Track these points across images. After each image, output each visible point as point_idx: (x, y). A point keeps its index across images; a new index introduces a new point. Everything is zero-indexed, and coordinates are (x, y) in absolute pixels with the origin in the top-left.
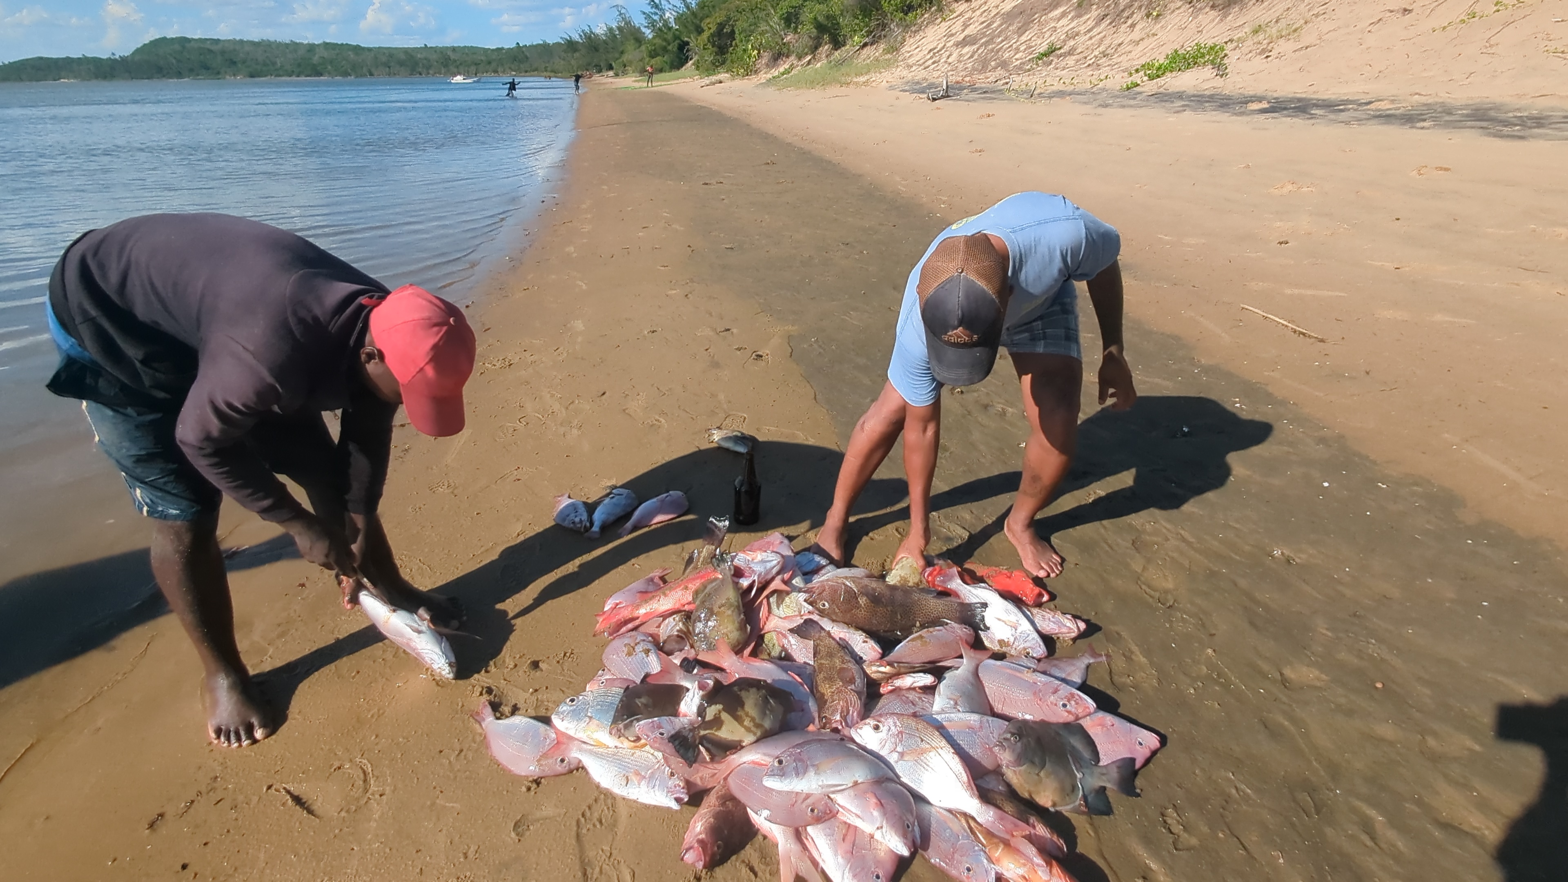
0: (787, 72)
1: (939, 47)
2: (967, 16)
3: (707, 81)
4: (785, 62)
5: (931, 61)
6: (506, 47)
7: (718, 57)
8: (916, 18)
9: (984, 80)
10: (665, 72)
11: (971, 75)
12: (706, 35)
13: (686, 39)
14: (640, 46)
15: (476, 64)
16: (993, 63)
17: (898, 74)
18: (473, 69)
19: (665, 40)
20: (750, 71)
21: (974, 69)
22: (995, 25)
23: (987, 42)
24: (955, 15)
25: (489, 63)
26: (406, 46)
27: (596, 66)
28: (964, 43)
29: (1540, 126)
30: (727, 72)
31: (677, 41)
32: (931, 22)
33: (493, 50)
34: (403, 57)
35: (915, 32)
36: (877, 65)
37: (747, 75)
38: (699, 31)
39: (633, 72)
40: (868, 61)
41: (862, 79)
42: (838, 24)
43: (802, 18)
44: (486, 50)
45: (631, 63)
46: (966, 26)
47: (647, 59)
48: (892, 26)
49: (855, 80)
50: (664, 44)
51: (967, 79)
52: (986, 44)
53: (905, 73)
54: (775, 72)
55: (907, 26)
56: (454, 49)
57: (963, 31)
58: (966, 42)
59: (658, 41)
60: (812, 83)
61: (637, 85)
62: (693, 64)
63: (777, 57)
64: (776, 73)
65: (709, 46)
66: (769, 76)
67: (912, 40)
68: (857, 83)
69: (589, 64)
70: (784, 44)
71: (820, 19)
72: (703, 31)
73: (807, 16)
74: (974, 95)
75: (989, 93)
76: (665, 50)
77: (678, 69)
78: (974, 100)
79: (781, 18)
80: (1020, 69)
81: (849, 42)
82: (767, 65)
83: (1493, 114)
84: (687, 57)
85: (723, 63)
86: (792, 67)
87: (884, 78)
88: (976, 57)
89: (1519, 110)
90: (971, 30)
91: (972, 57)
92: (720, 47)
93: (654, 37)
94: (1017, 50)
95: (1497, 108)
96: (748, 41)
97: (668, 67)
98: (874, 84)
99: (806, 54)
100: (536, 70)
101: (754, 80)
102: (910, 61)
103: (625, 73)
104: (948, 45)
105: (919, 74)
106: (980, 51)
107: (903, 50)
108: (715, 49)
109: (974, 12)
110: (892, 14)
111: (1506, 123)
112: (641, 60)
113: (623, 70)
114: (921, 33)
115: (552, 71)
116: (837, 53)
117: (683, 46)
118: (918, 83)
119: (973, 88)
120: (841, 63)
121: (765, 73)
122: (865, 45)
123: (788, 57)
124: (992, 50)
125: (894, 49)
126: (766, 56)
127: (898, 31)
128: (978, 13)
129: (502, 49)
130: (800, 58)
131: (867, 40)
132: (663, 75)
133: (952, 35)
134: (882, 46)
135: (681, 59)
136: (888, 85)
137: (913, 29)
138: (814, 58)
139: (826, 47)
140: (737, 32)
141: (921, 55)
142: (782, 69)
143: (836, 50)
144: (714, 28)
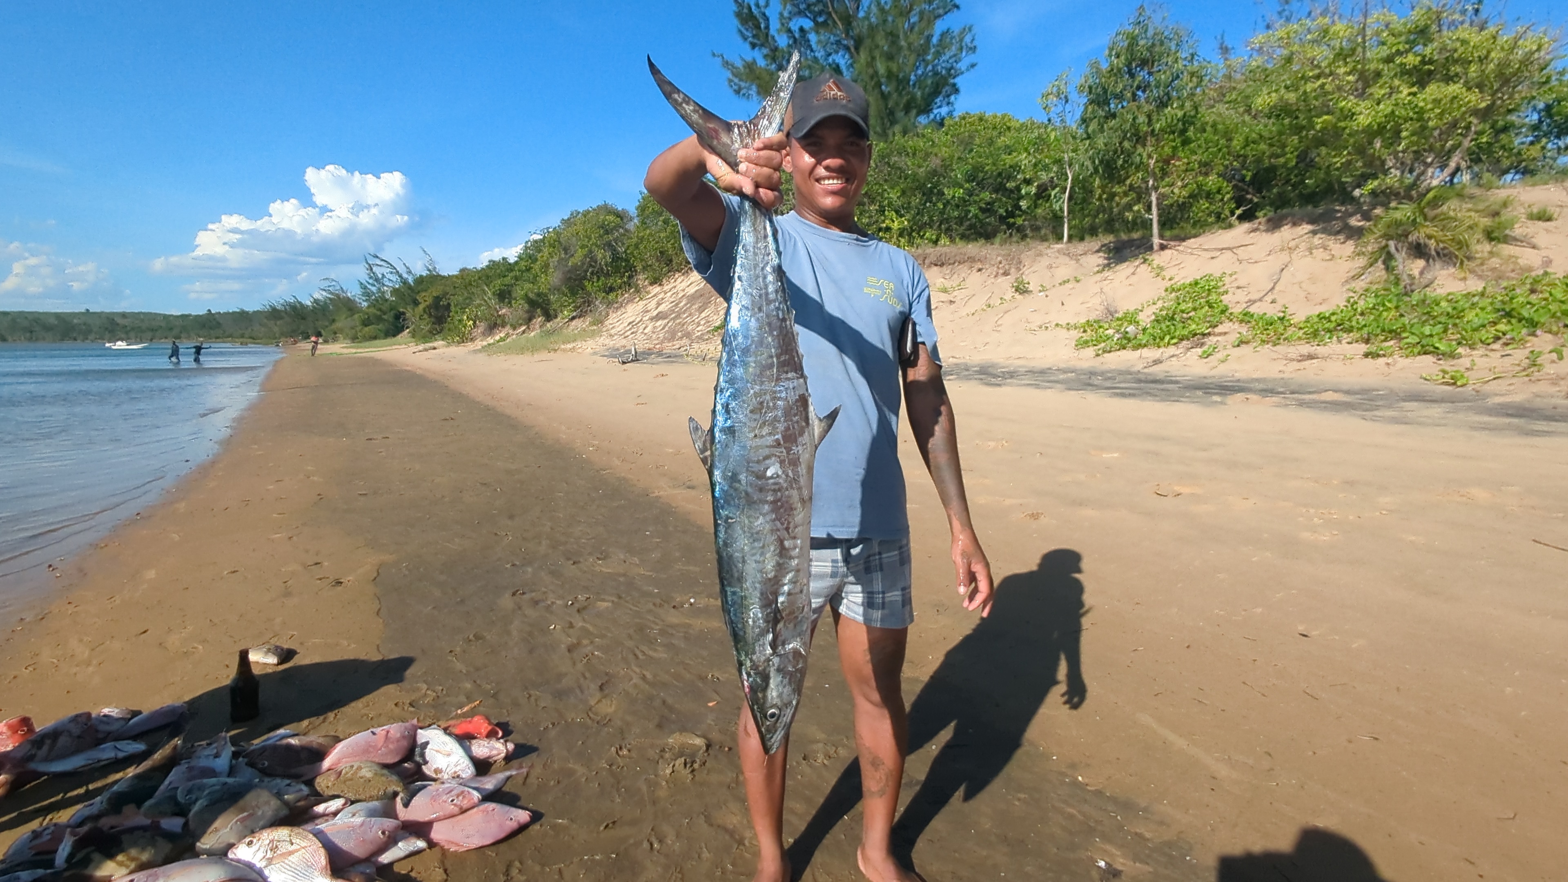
0: (502, 340)
1: (638, 319)
2: (660, 296)
3: (421, 347)
4: (501, 332)
5: (629, 333)
6: (193, 313)
7: (437, 326)
8: (616, 297)
9: (669, 347)
10: (379, 339)
11: (662, 343)
12: (421, 307)
13: (401, 310)
14: (352, 315)
15: (152, 330)
16: (679, 334)
17: (603, 341)
18: (149, 335)
19: (380, 310)
20: (464, 339)
21: (665, 338)
22: (682, 304)
23: (676, 317)
24: (650, 296)
25: (171, 329)
26: (58, 311)
27: (302, 333)
28: (658, 317)
29: (1012, 377)
30: (443, 340)
31: (392, 313)
32: (631, 301)
33: (177, 317)
34: (53, 321)
35: (617, 308)
36: (584, 335)
37: (463, 342)
38: (416, 303)
39: (344, 339)
40: (576, 332)
41: (569, 346)
42: (549, 300)
43: (514, 295)
44: (166, 317)
45: (341, 331)
46: (659, 304)
47: (360, 327)
48: (597, 303)
49: (563, 347)
50: (379, 313)
51: (658, 346)
52: (674, 319)
53: (607, 341)
54: (490, 340)
55: (610, 303)
56: (124, 315)
57: (657, 308)
58: (659, 317)
59: (373, 310)
60: (522, 350)
61: (345, 351)
62: (409, 333)
63: (492, 327)
64: (492, 341)
65: (425, 316)
66: (485, 343)
67: (614, 315)
68: (564, 350)
69: (294, 331)
70: (500, 316)
71: (531, 295)
72: (420, 303)
73: (518, 292)
74: (660, 359)
75: (672, 358)
76: (379, 319)
77: (394, 336)
78: (658, 363)
79: (494, 294)
80: (700, 338)
81: (560, 316)
82: (483, 334)
83: (990, 370)
84: (403, 326)
85: (441, 331)
86: (508, 335)
87: (589, 346)
88: (667, 329)
89: (1004, 367)
90: (661, 308)
91: (663, 328)
92: (436, 317)
93: (369, 307)
94: (699, 324)
95: (993, 366)
96: (464, 312)
97: (383, 335)
98: (580, 350)
99: (521, 325)
100: (230, 336)
101: (470, 346)
102: (613, 332)
103: (335, 340)
104: (644, 319)
105: (619, 342)
106: (670, 324)
107: (607, 323)
108: (433, 320)
109: (666, 293)
110: (595, 293)
111: (995, 376)
112: (352, 328)
113: (333, 337)
114: (623, 310)
115: (251, 338)
116: (548, 325)
117: (399, 316)
118: (618, 349)
119: (660, 354)
120: (550, 333)
121: (482, 341)
122: (573, 318)
123: (503, 327)
124: (679, 323)
125: (600, 322)
126: (482, 326)
127: (602, 307)
128: (669, 294)
129: (190, 315)
130: (514, 329)
131: (575, 314)
132: (377, 342)
133: (648, 311)
134: (589, 319)
135: (397, 327)
136: (592, 351)
137: (616, 305)
138: (528, 328)
139: (540, 319)
140: (452, 304)
141: (622, 326)
142: (497, 338)
143: (549, 321)
144: (430, 301)
